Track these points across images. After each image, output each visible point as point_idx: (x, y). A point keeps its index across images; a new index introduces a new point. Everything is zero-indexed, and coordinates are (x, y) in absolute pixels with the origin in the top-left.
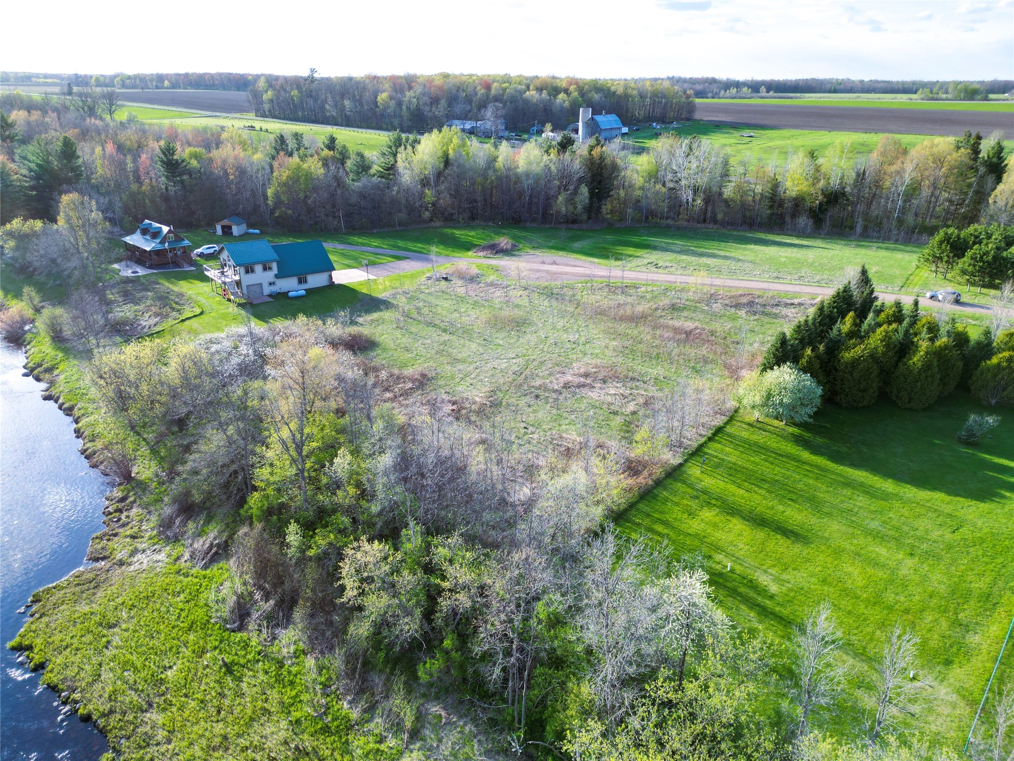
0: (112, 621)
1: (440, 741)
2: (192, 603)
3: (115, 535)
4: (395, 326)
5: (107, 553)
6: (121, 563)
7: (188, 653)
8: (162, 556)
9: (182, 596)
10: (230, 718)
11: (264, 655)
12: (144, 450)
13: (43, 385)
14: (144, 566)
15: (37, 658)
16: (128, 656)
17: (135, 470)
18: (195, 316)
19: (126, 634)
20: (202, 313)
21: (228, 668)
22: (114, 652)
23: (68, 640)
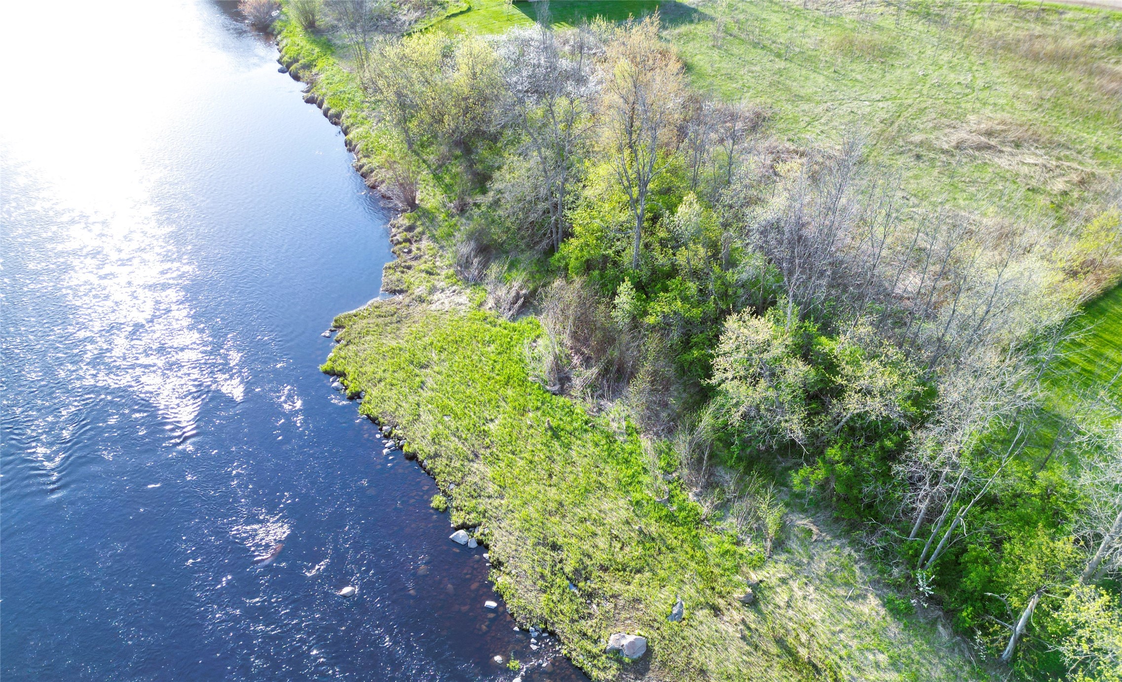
0: (424, 361)
1: (811, 558)
2: (504, 355)
3: (409, 268)
4: (711, 44)
5: (404, 287)
6: (421, 300)
7: (509, 409)
8: (463, 299)
9: (493, 347)
10: (563, 485)
11: (589, 426)
12: (425, 174)
13: (302, 86)
14: (447, 307)
15: (353, 387)
16: (446, 401)
17: (419, 196)
18: (462, 13)
19: (439, 377)
20: (469, 9)
21: (555, 433)
22: (430, 393)
23: (380, 374)
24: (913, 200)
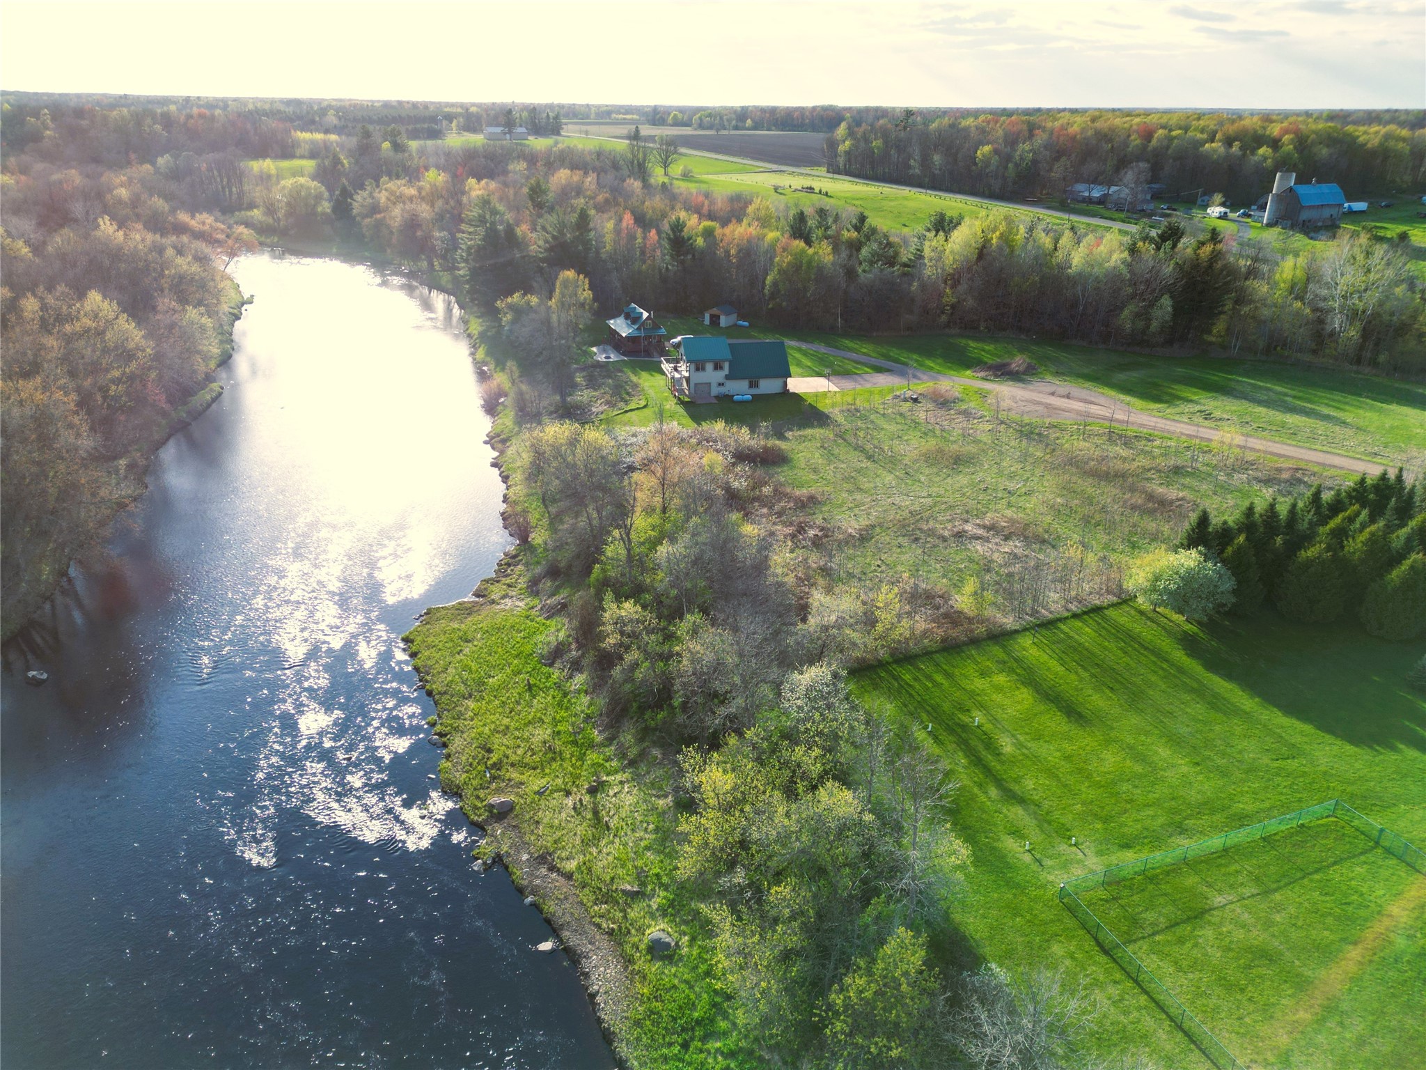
0: (469, 638)
1: (648, 773)
2: (526, 640)
3: (498, 582)
4: (819, 445)
5: (486, 593)
6: (493, 602)
7: (509, 671)
8: (521, 604)
9: (522, 635)
10: (517, 717)
11: (558, 686)
12: (545, 521)
13: (496, 454)
14: (507, 608)
15: (414, 649)
16: (470, 662)
17: (532, 535)
18: (638, 409)
19: (474, 648)
20: (645, 406)
21: (530, 687)
22: (463, 657)
23: (437, 642)
24: (883, 567)
